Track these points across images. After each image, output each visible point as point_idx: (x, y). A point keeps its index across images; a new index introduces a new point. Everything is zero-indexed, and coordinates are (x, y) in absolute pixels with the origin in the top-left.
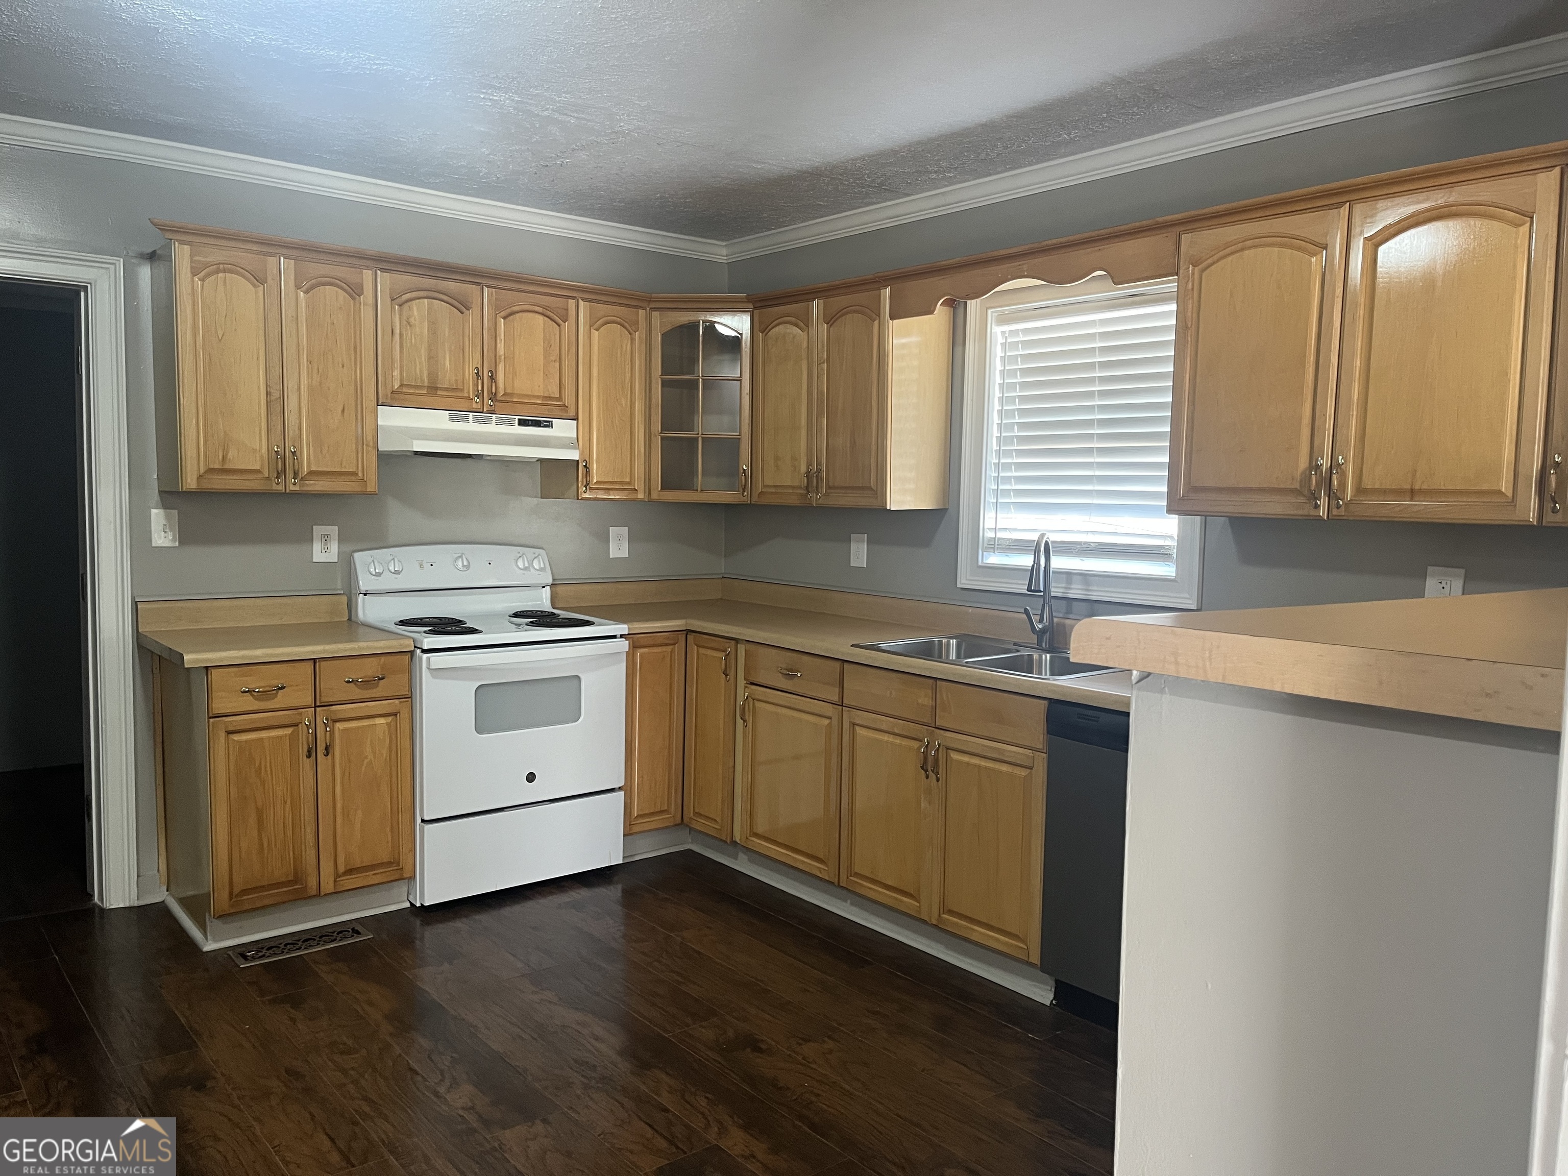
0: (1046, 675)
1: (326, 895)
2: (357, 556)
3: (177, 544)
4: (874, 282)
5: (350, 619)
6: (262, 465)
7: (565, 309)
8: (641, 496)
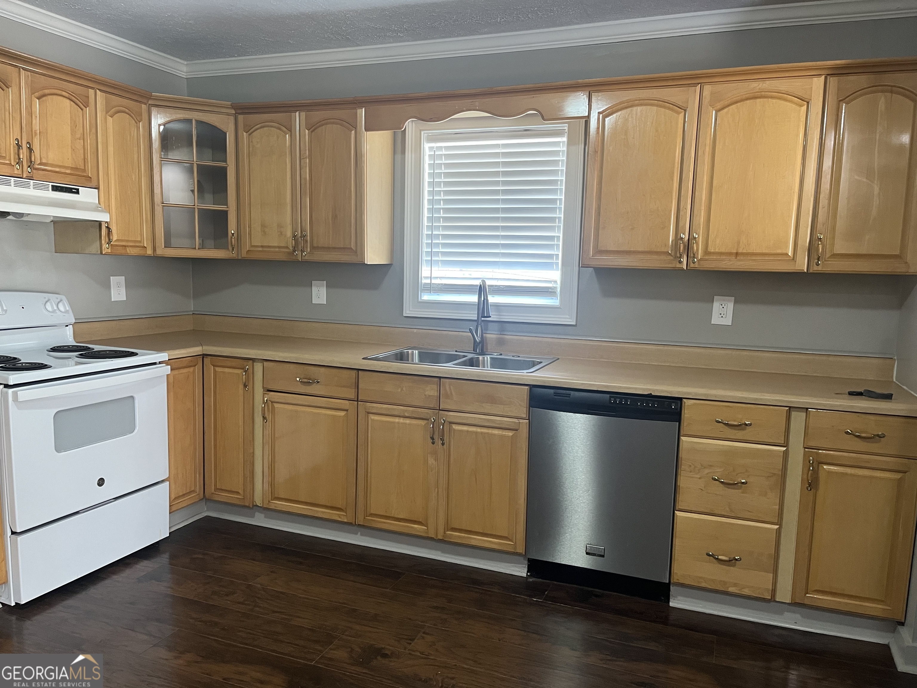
0: (488, 367)
4: (353, 103)
7: (86, 96)
8: (149, 252)
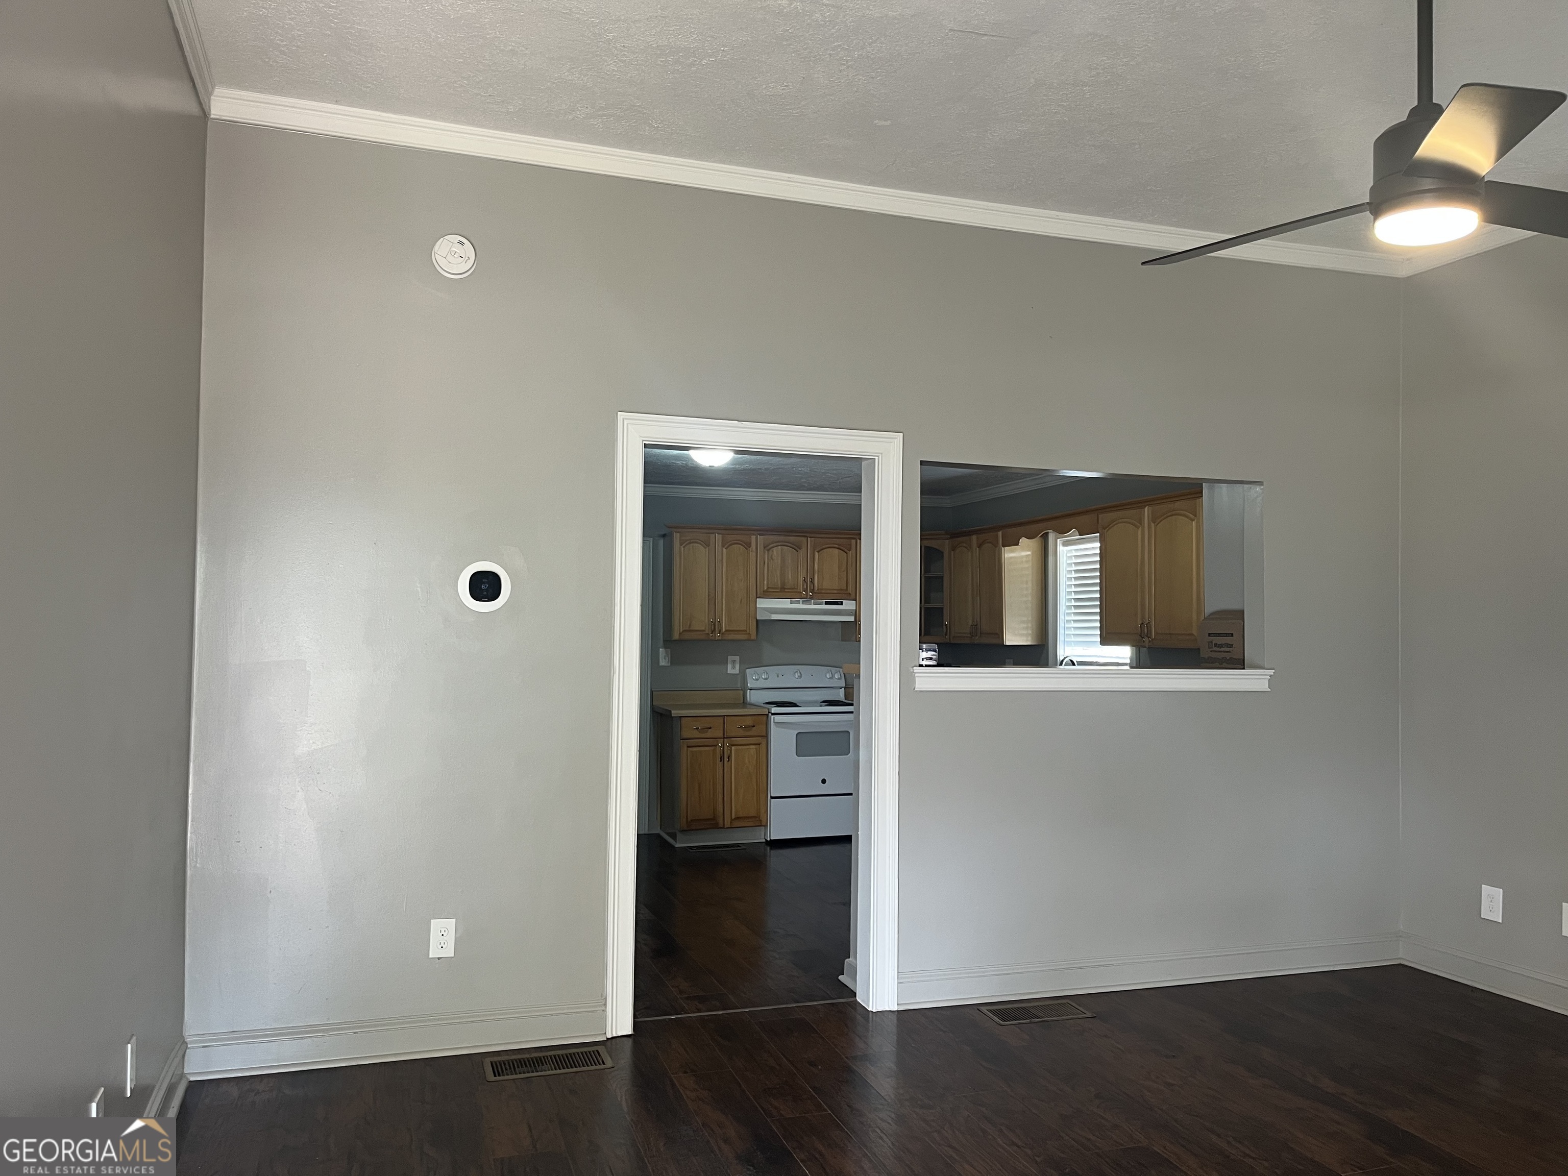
1: (727, 828)
2: (748, 671)
3: (669, 665)
4: (995, 528)
5: (743, 703)
6: (705, 628)
